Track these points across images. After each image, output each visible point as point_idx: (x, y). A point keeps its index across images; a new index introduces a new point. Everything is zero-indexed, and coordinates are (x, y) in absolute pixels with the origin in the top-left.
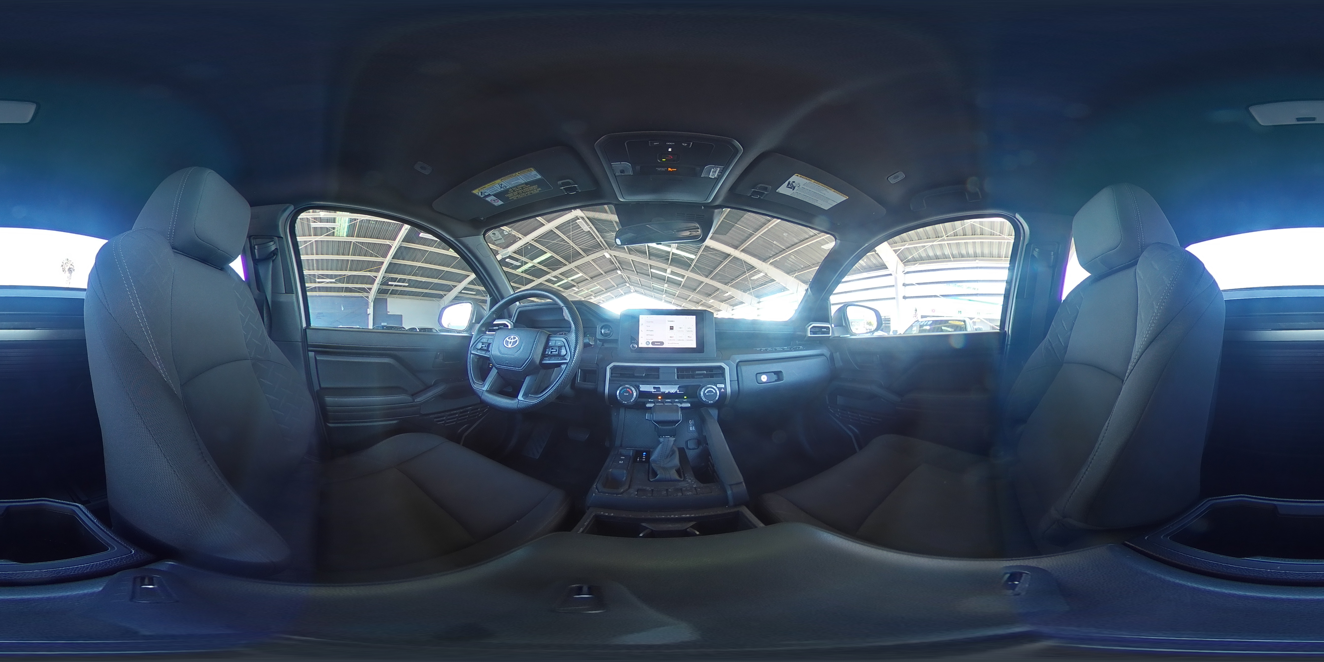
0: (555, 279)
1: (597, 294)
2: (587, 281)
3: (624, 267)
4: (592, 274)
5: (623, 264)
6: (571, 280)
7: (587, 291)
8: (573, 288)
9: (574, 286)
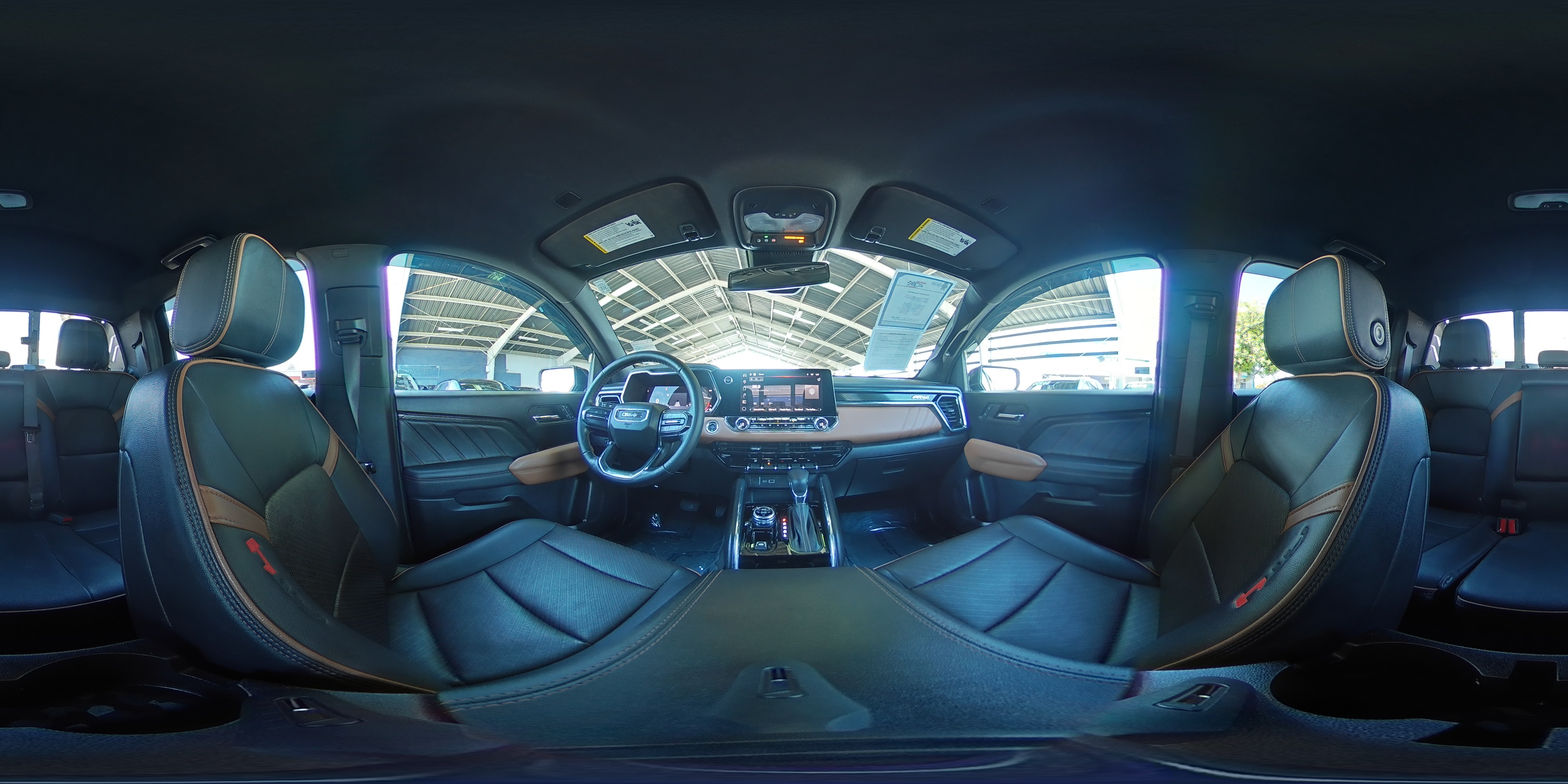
0: (676, 339)
1: (710, 353)
2: (705, 340)
3: (743, 327)
4: (709, 334)
5: (741, 325)
6: (690, 339)
7: (701, 350)
8: (690, 347)
9: (691, 345)
